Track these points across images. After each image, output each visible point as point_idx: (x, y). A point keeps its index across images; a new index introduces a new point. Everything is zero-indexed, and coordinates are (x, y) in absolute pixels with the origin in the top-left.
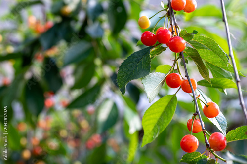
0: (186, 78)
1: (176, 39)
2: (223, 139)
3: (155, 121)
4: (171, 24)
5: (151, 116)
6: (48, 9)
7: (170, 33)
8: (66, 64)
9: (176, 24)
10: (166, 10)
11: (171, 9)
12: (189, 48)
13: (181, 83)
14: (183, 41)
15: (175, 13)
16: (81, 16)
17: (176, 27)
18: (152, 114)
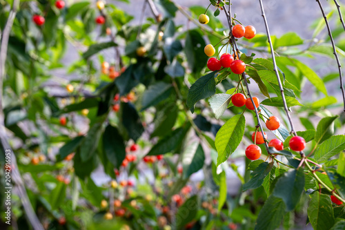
0: (248, 97)
1: (236, 63)
2: (280, 144)
3: (227, 141)
4: (233, 50)
5: (223, 137)
6: (122, 52)
7: (232, 58)
8: (145, 108)
9: (237, 50)
10: (228, 38)
11: (233, 37)
12: (249, 69)
13: (245, 101)
14: (243, 64)
15: (237, 40)
16: (159, 56)
17: (238, 52)
18: (224, 135)
